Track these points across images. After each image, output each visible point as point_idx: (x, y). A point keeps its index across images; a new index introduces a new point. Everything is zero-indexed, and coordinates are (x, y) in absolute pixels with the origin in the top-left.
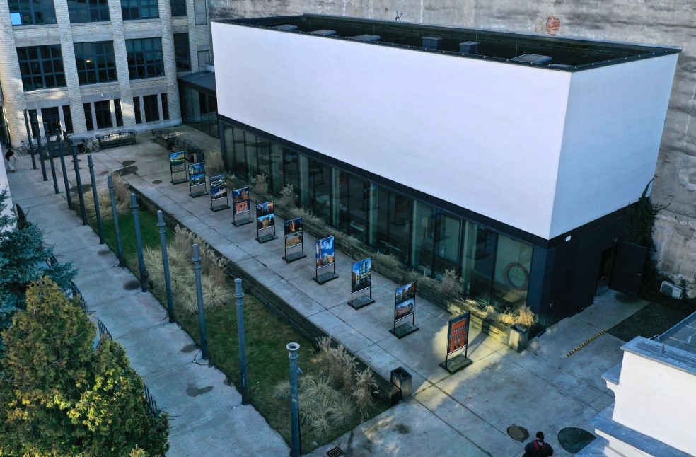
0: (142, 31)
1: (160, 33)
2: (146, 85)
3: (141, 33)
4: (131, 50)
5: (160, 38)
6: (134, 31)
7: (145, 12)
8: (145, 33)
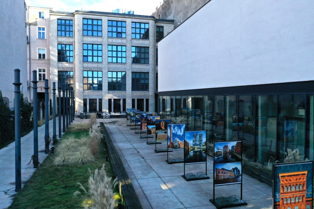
0: (140, 69)
1: (148, 70)
2: (139, 94)
3: (139, 70)
4: (134, 77)
5: (149, 73)
6: (136, 68)
7: (142, 61)
8: (141, 70)
